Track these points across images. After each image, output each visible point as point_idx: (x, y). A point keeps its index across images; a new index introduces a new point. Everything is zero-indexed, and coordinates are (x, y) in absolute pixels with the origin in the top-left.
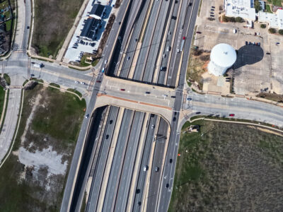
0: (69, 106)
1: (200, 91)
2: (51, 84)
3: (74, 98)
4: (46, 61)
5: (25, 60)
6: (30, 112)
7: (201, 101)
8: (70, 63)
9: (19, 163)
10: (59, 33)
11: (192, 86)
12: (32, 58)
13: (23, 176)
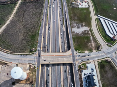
0: (81, 47)
1: (30, 64)
2: (92, 52)
3: (80, 50)
4: (101, 59)
5: (109, 56)
6: (93, 40)
7: (30, 60)
8: (90, 63)
9: (87, 26)
10: (104, 73)
11: (33, 66)
12: (107, 57)
13: (84, 24)
